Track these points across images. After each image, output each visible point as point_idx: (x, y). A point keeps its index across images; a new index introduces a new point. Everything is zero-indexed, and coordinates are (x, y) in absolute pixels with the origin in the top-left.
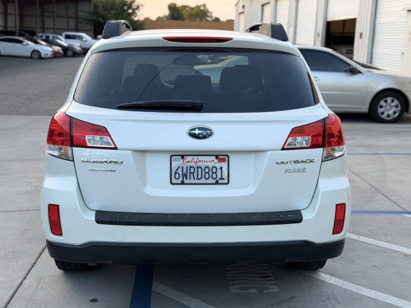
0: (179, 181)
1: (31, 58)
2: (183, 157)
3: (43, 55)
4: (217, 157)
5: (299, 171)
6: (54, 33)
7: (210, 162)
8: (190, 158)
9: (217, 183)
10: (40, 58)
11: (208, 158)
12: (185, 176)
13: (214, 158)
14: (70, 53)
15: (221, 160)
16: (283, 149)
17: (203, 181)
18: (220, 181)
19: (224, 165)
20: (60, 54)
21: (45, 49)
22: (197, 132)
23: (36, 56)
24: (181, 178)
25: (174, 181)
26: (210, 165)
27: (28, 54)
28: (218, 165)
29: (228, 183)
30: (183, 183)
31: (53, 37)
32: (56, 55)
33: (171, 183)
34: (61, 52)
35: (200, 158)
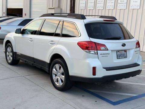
0: (118, 58)
2: (119, 51)
7: (123, 52)
9: (125, 58)
12: (119, 56)
15: (125, 52)
17: (123, 57)
26: (124, 53)
29: (127, 57)
30: (119, 58)
33: (117, 58)
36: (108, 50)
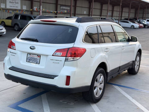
0: (28, 61)
1: (131, 28)
2: (30, 54)
3: (135, 27)
4: (38, 55)
5: (57, 63)
6: (143, 19)
7: (36, 57)
8: (31, 55)
9: (37, 63)
10: (134, 28)
11: (36, 56)
12: (30, 60)
13: (37, 56)
14: (146, 27)
15: (38, 57)
16: (53, 55)
17: (33, 62)
18: (38, 63)
19: (39, 58)
20: (142, 27)
21: (136, 25)
22: (32, 47)
23: (133, 28)
24: (29, 60)
25: (27, 61)
26: (36, 58)
27: (130, 27)
28: (38, 58)
29: (39, 64)
30: (29, 62)
31: (142, 21)
32: (140, 27)
33: (26, 61)
34: (143, 26)
35: (34, 55)
36: (15, 50)
